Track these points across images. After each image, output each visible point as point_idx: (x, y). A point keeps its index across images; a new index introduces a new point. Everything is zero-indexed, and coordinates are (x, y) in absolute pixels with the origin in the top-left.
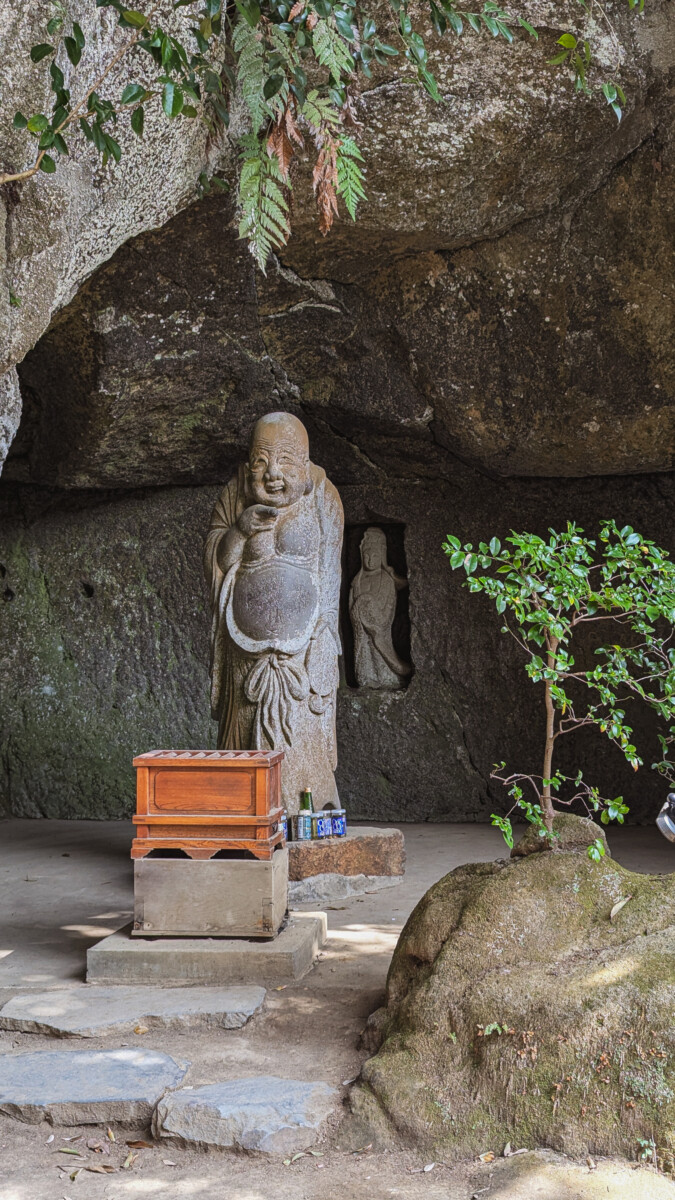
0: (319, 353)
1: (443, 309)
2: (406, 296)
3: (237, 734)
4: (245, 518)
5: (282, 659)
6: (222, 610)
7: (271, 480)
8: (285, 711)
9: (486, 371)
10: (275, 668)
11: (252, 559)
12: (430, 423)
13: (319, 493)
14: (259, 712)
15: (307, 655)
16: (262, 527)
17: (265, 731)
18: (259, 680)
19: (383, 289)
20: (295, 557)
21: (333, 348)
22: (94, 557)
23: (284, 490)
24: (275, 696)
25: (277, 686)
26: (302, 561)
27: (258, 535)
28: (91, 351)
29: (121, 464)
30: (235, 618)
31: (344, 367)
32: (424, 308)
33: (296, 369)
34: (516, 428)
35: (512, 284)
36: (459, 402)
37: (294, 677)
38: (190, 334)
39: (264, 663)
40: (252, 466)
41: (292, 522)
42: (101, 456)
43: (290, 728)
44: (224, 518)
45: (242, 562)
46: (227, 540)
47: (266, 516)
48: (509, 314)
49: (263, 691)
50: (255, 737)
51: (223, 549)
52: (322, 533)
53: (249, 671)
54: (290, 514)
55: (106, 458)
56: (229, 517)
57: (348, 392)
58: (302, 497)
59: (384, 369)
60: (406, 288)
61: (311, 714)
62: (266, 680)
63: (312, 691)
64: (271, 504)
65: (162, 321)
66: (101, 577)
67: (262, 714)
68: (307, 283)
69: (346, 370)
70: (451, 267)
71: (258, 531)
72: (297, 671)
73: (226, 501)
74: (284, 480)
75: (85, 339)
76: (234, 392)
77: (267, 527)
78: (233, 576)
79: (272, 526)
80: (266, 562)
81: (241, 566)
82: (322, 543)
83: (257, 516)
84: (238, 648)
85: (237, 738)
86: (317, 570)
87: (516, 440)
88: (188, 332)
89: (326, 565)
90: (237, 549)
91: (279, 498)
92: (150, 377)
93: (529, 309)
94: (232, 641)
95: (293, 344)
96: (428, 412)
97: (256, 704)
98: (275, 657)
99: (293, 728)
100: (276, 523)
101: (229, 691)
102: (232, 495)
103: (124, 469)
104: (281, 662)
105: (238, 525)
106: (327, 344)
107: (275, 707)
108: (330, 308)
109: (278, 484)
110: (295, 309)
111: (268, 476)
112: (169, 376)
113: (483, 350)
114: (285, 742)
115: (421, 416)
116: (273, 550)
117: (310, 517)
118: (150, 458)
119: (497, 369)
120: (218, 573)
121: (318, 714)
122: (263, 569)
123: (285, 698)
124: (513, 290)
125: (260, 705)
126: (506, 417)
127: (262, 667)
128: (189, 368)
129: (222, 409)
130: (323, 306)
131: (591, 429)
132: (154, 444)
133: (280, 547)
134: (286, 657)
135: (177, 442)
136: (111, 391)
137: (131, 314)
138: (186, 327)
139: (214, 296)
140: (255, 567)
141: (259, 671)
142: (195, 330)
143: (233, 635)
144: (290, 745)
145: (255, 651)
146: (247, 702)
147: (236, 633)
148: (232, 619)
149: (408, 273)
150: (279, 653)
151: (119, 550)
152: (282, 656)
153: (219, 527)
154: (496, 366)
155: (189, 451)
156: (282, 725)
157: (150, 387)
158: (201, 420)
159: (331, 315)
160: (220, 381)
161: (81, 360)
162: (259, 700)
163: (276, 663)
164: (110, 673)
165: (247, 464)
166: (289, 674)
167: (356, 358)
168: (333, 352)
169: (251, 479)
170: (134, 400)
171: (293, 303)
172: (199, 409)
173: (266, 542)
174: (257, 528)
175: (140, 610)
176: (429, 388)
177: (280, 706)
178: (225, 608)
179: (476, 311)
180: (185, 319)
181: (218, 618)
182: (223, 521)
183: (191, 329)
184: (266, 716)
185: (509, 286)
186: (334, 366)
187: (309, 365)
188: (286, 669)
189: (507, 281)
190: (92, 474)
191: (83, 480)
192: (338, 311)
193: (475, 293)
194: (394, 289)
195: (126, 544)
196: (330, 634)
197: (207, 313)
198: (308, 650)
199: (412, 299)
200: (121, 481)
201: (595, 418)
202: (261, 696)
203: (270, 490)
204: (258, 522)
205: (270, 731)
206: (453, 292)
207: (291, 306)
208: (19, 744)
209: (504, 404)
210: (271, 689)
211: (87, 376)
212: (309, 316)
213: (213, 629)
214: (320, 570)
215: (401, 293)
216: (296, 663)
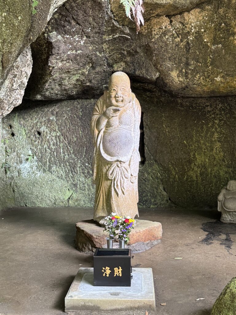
0: (121, 53)
1: (167, 37)
2: (153, 32)
3: (104, 190)
4: (108, 112)
5: (122, 164)
6: (98, 145)
7: (118, 97)
8: (122, 183)
9: (181, 59)
10: (119, 167)
11: (110, 127)
12: (157, 78)
13: (134, 102)
14: (113, 183)
15: (130, 162)
16: (115, 115)
17: (115, 190)
18: (113, 171)
19: (145, 30)
20: (126, 126)
21: (126, 52)
22: (41, 123)
23: (122, 101)
24: (119, 178)
25: (120, 174)
26: (129, 127)
27: (113, 118)
28: (47, 49)
29: (52, 92)
30: (103, 149)
31: (128, 59)
32: (160, 37)
33: (112, 59)
34: (189, 80)
35: (194, 28)
36: (170, 71)
37: (126, 170)
38: (80, 44)
39: (115, 165)
40: (110, 92)
41: (125, 113)
42: (46, 89)
43: (124, 189)
44: (98, 111)
45: (106, 128)
46: (100, 119)
47: (116, 111)
48: (191, 39)
49: (114, 176)
50: (111, 192)
51: (98, 122)
52: (135, 117)
53: (109, 168)
54: (124, 110)
55: (47, 90)
56: (100, 111)
57: (130, 68)
58: (128, 104)
59: (143, 59)
60: (154, 29)
61: (131, 183)
62: (116, 171)
63: (131, 175)
64: (117, 106)
65: (72, 39)
66: (43, 129)
67: (114, 184)
68: (121, 27)
69: (129, 60)
70: (171, 22)
71: (113, 117)
72: (127, 168)
73: (99, 105)
74: (122, 97)
75: (45, 45)
76: (91, 67)
77: (116, 115)
78: (102, 133)
79: (118, 115)
80: (115, 128)
81: (105, 129)
82: (135, 121)
83: (112, 111)
84: (105, 159)
85: (104, 192)
86: (133, 130)
87: (189, 84)
88: (79, 44)
89: (136, 129)
90: (104, 123)
91: (120, 104)
92: (65, 61)
93: (199, 36)
94: (102, 157)
95: (112, 50)
96: (158, 74)
97: (112, 180)
98: (119, 163)
99: (125, 188)
100: (119, 113)
101: (101, 175)
102: (102, 103)
103: (53, 94)
104: (121, 165)
105: (105, 114)
106: (124, 50)
107: (119, 181)
108: (127, 36)
109: (120, 99)
110: (115, 36)
111: (117, 96)
112: (72, 60)
113: (180, 52)
114: (122, 194)
115: (155, 76)
116: (118, 123)
117: (131, 111)
118: (62, 90)
119: (185, 59)
120: (96, 132)
121: (133, 183)
122: (114, 130)
123: (122, 178)
124: (194, 30)
125: (113, 180)
126: (186, 76)
127: (114, 167)
128: (78, 57)
129: (87, 73)
130: (125, 36)
131: (217, 80)
132: (63, 85)
133: (120, 123)
134: (123, 163)
135: (71, 85)
136: (52, 65)
137: (61, 35)
138: (79, 41)
139: (90, 30)
140: (110, 130)
141: (112, 169)
142: (82, 43)
143: (103, 155)
144: (124, 194)
145: (112, 161)
146: (108, 179)
147: (104, 154)
148: (102, 149)
149: (155, 24)
150: (120, 162)
151: (49, 120)
152: (122, 163)
153: (96, 114)
154: (184, 57)
155: (74, 88)
156: (121, 188)
157: (65, 64)
158: (79, 77)
159: (127, 39)
160: (87, 63)
161: (42, 52)
162: (113, 179)
163: (119, 165)
164: (46, 160)
165: (108, 91)
166: (124, 169)
167: (133, 55)
168: (125, 53)
169: (110, 97)
170: (59, 69)
171: (115, 34)
172: (79, 73)
173: (115, 121)
174: (113, 115)
175: (56, 140)
176: (159, 66)
177: (120, 181)
178: (99, 145)
179: (179, 37)
180: (79, 38)
181: (97, 148)
182: (98, 113)
183: (80, 43)
184: (116, 185)
185: (193, 28)
186: (125, 58)
187: (117, 58)
188: (123, 167)
189: (192, 26)
190: (41, 95)
191: (39, 97)
192: (130, 37)
193: (179, 31)
194: (149, 30)
195: (51, 118)
196: (137, 154)
197: (87, 37)
198: (130, 160)
199: (156, 33)
200: (51, 98)
201: (219, 76)
202: (114, 177)
203: (117, 101)
204: (113, 113)
205: (117, 190)
206: (171, 31)
207: (114, 35)
208: (17, 183)
209: (186, 71)
210: (118, 175)
211: (44, 59)
212: (120, 40)
213: (95, 152)
214: (134, 130)
215: (152, 31)
216: (126, 165)
